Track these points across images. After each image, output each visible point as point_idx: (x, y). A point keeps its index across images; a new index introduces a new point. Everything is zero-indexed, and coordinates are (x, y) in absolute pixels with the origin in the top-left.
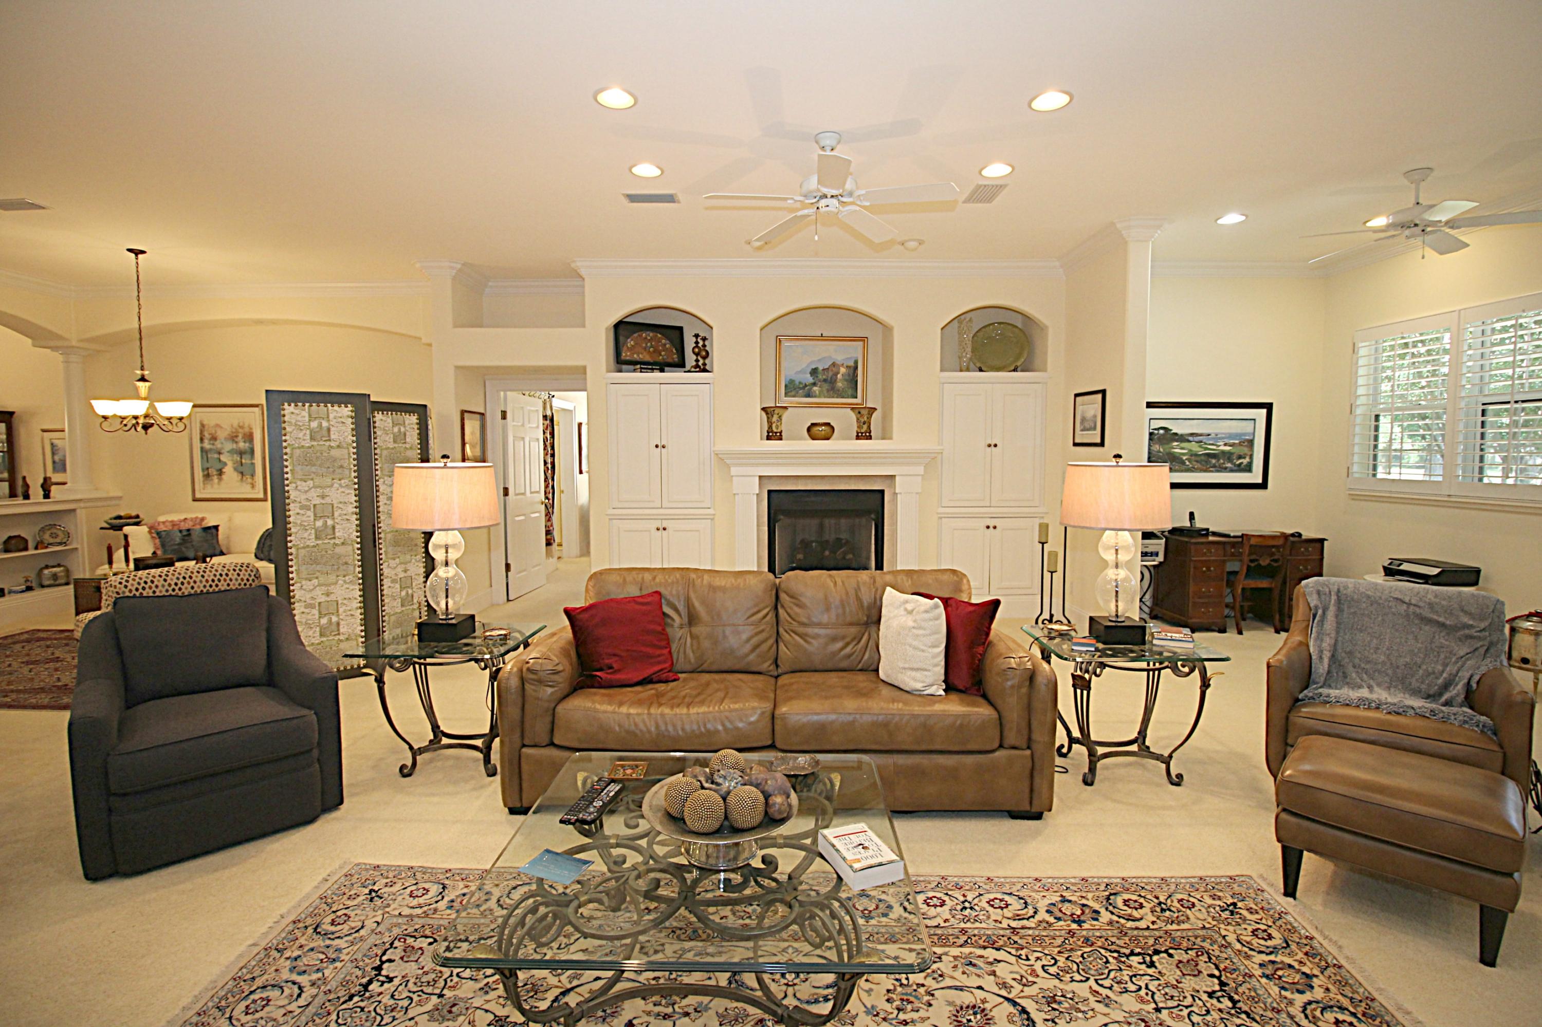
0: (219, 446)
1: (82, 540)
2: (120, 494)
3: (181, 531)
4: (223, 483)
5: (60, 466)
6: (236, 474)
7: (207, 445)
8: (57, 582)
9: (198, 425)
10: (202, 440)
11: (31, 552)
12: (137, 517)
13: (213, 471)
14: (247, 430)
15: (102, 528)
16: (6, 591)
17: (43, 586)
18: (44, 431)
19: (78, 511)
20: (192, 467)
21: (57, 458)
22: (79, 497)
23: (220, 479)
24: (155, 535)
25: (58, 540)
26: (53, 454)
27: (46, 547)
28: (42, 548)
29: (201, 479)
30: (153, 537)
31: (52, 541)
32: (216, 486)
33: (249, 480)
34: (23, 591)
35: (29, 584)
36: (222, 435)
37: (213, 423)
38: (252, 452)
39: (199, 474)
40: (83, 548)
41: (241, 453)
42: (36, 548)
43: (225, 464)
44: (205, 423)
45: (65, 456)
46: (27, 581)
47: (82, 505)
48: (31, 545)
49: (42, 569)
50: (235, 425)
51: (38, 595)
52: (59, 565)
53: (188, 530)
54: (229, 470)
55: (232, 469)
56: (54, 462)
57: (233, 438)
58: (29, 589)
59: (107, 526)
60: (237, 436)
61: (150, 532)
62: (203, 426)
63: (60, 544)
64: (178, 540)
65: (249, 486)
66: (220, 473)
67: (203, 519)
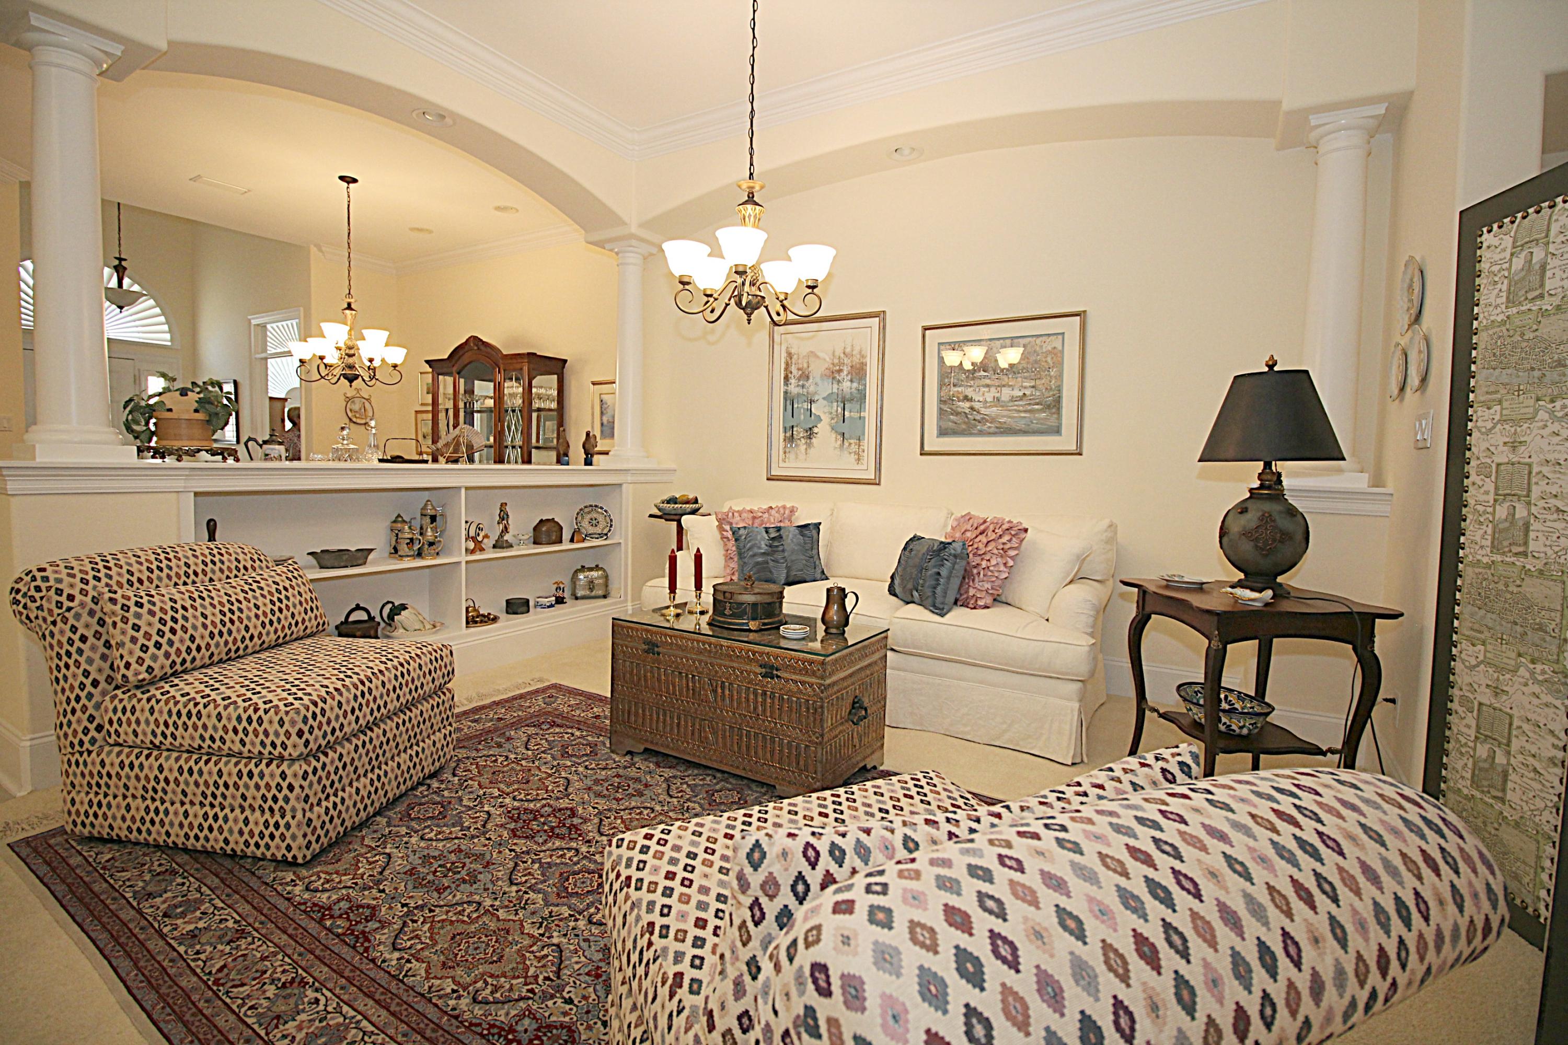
0: (812, 389)
1: (627, 531)
2: (673, 466)
3: (767, 530)
4: (812, 451)
5: (608, 430)
6: (834, 435)
7: (793, 389)
8: (593, 594)
9: (784, 355)
10: (786, 378)
11: (566, 545)
12: (696, 501)
13: (799, 432)
14: (856, 360)
15: (651, 516)
16: (531, 604)
17: (577, 598)
18: (594, 384)
19: (624, 486)
20: (770, 425)
21: (605, 419)
22: (625, 467)
23: (809, 445)
24: (729, 534)
25: (598, 530)
26: (602, 413)
27: (584, 540)
28: (578, 542)
29: (782, 444)
30: (723, 537)
31: (591, 530)
32: (802, 456)
33: (854, 448)
34: (551, 606)
35: (560, 594)
36: (817, 369)
37: (804, 351)
38: (861, 397)
39: (779, 435)
40: (626, 545)
41: (843, 402)
42: (572, 540)
43: (819, 419)
44: (793, 351)
45: (613, 417)
46: (558, 589)
47: (629, 478)
48: (566, 535)
49: (576, 572)
50: (839, 352)
51: (571, 609)
52: (597, 568)
53: (779, 529)
54: (823, 429)
55: (829, 428)
56: (602, 424)
57: (833, 374)
58: (560, 601)
59: (659, 513)
60: (840, 371)
61: (720, 528)
62: (790, 355)
63: (601, 536)
64: (764, 548)
65: (853, 457)
66: (810, 433)
67: (793, 511)
